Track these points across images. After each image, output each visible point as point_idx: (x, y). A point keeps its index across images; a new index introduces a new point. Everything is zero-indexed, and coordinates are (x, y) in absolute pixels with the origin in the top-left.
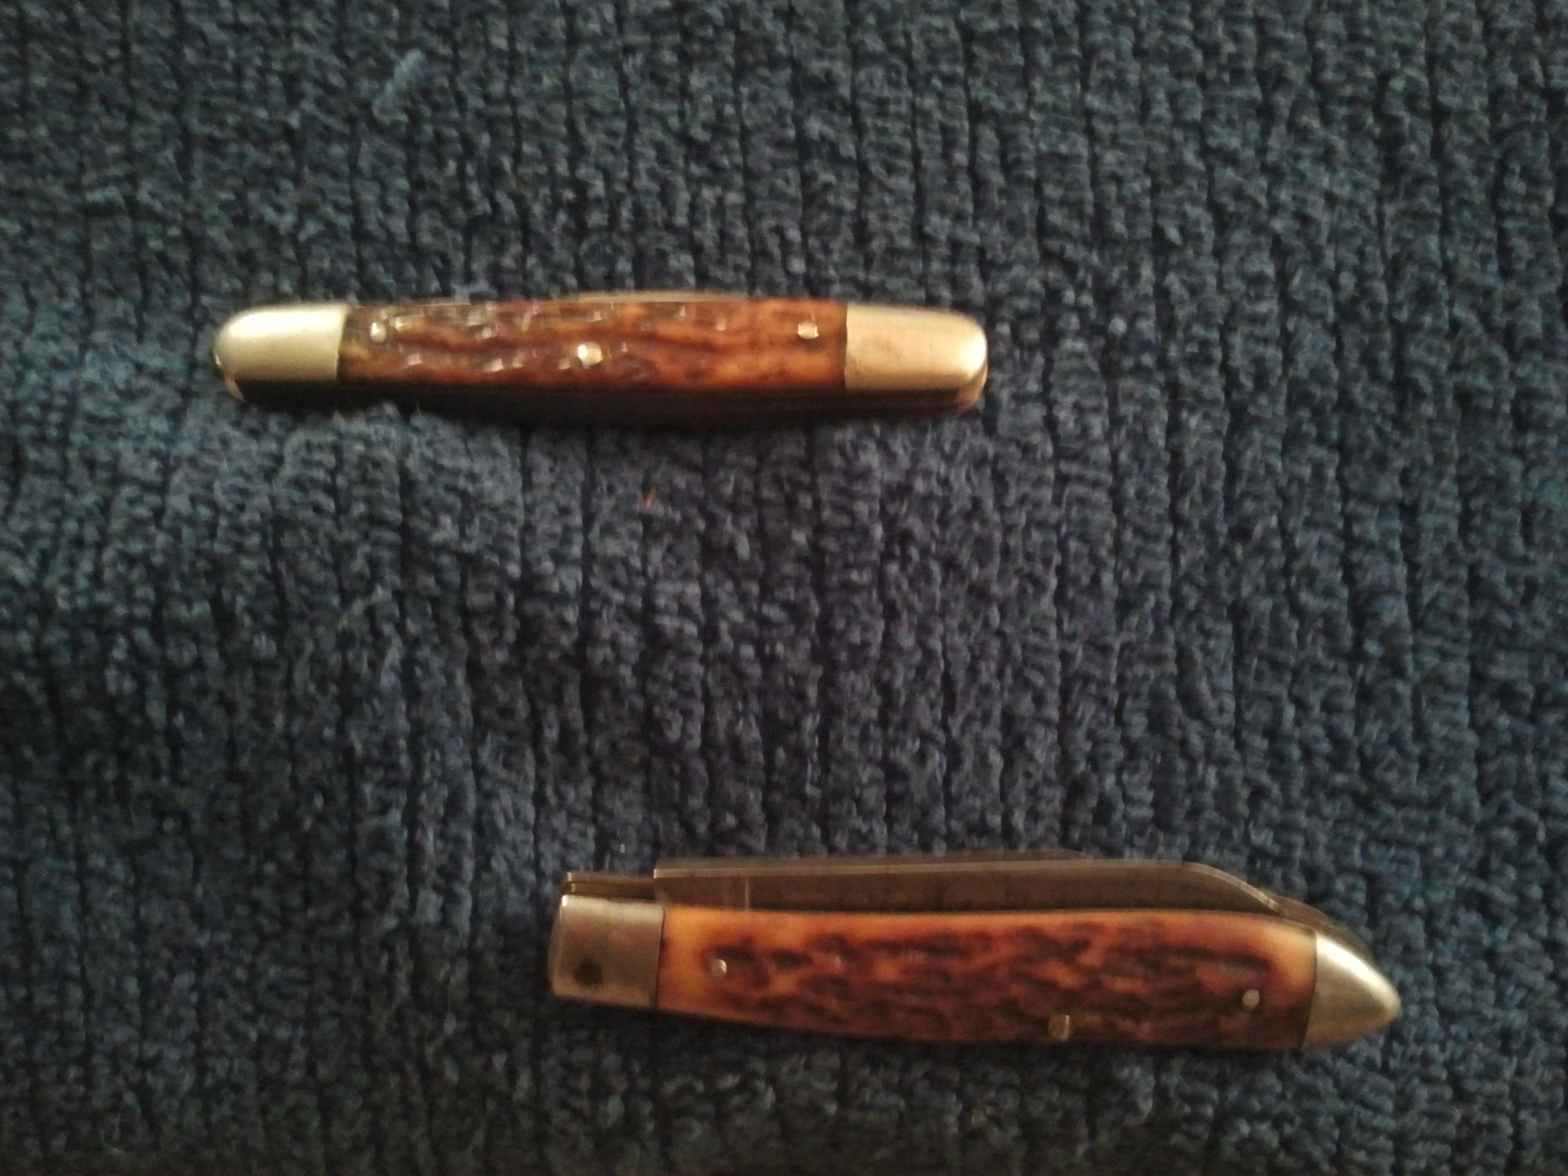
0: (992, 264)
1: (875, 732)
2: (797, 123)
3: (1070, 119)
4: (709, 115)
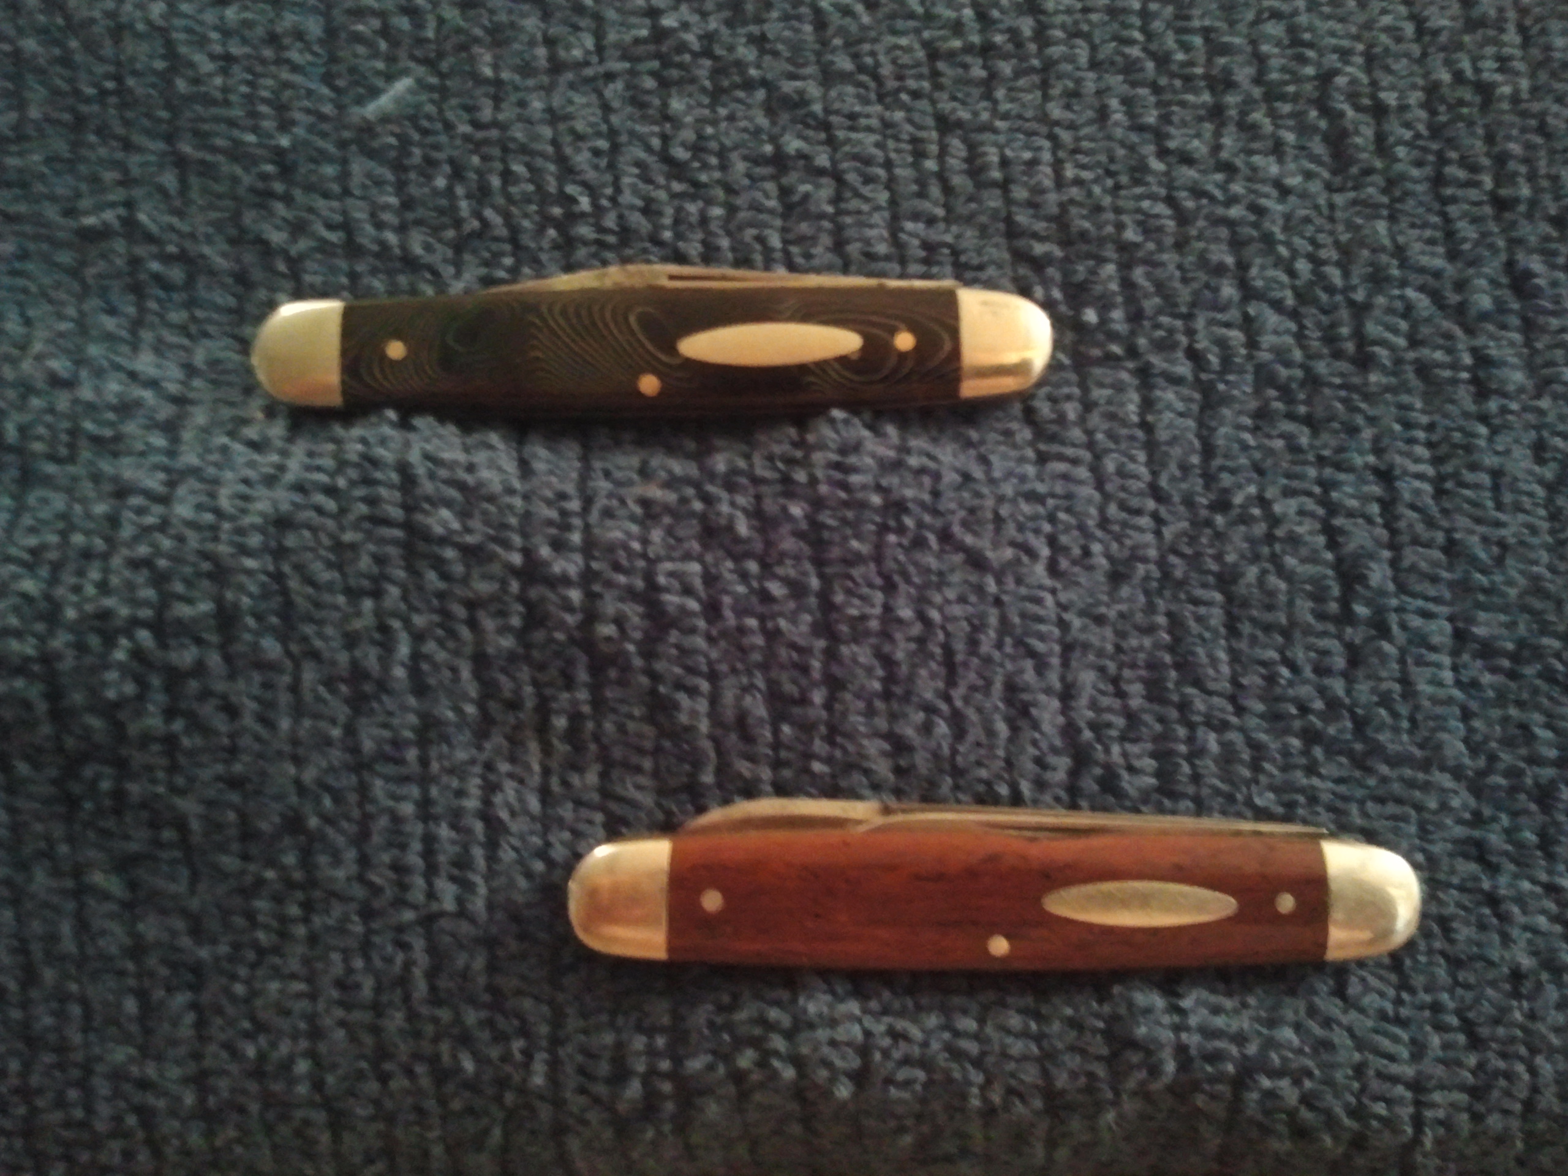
2: (773, 139)
3: (1033, 126)
4: (688, 135)
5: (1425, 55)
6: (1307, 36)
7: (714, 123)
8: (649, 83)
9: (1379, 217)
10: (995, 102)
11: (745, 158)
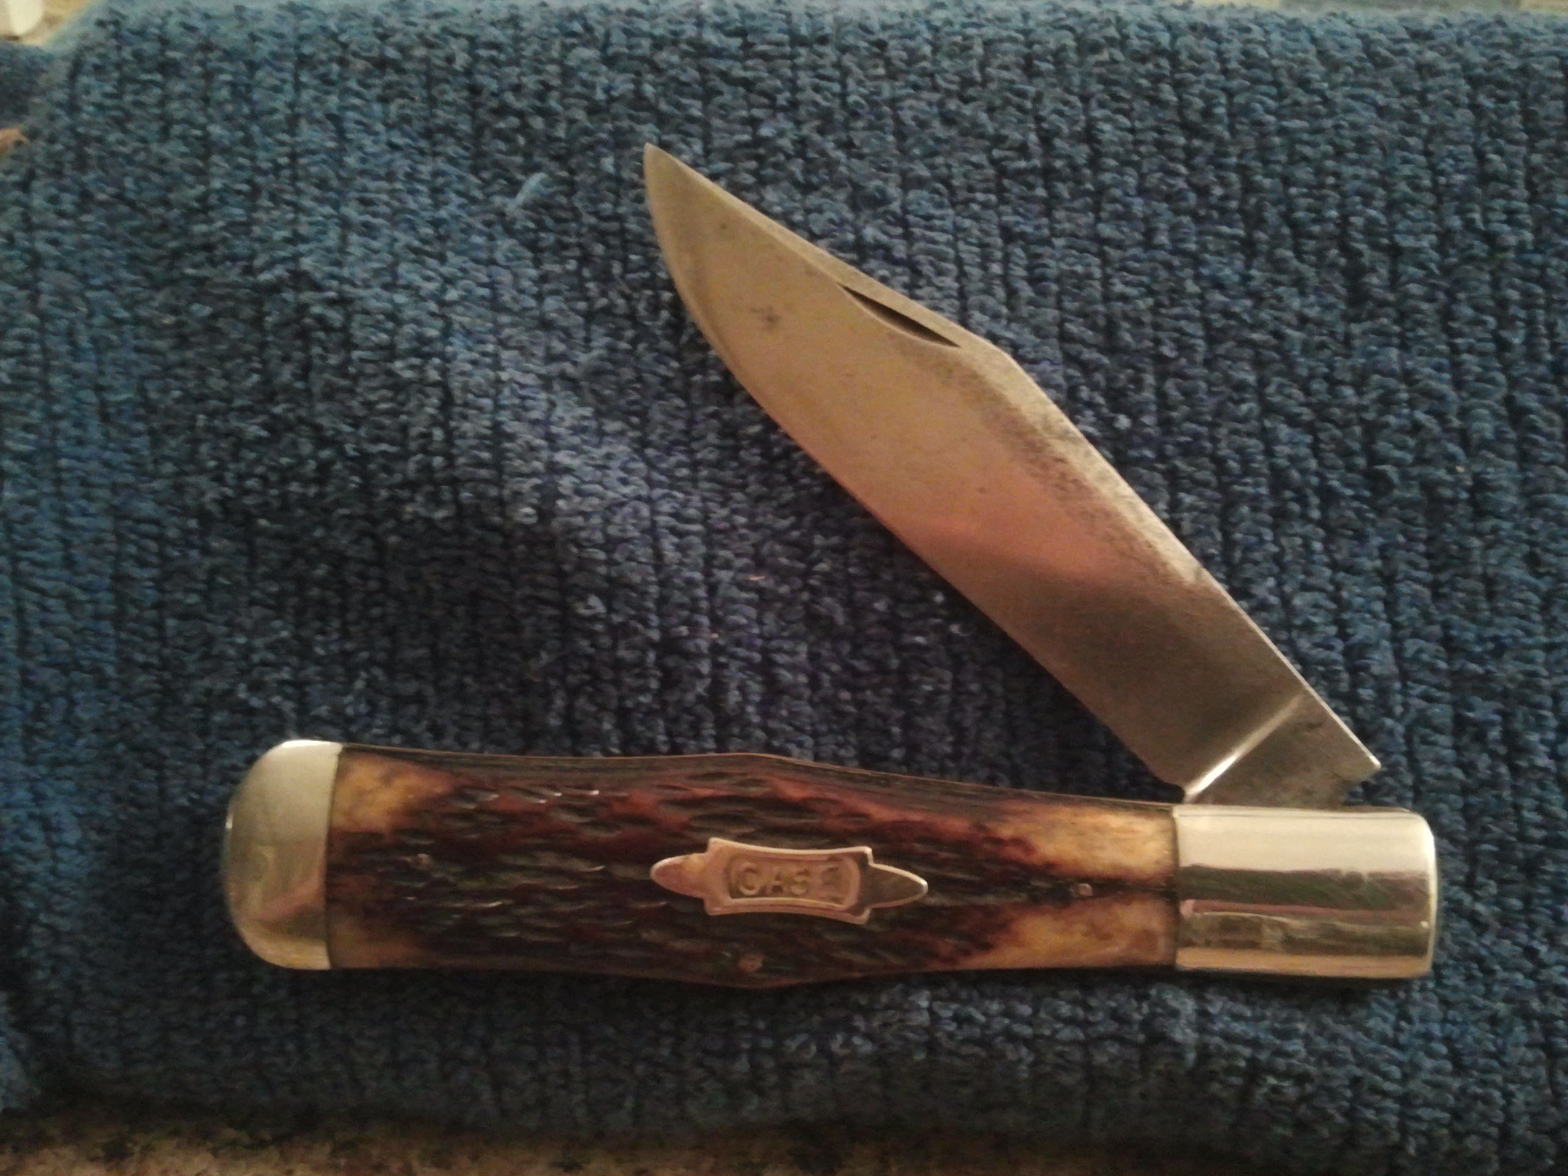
2: (856, 230)
3: (1086, 243)
9: (1388, 345)
10: (1054, 221)
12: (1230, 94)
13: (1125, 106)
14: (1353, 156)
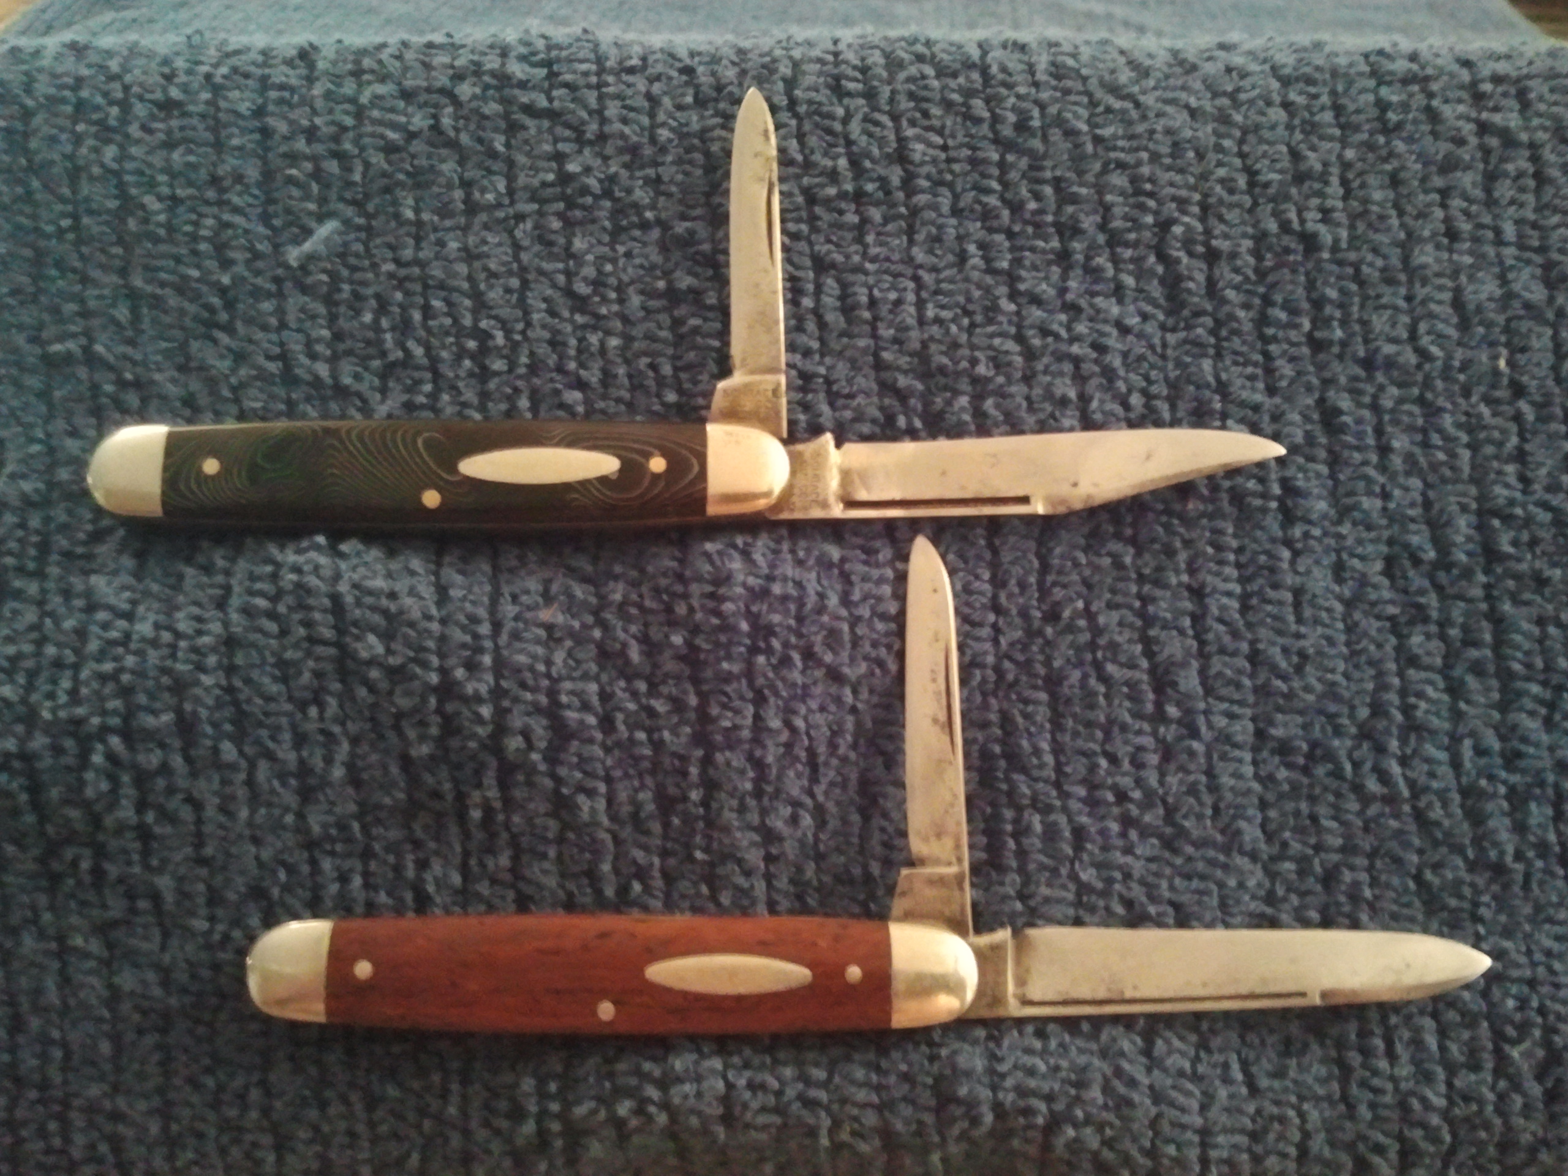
0: (838, 394)
1: (751, 802)
2: (667, 274)
3: (900, 268)
4: (589, 271)
5: (1255, 204)
6: (1148, 187)
7: (614, 261)
8: (556, 224)
9: (1205, 356)
10: (866, 246)
11: (642, 292)
12: (1042, 106)
13: (936, 123)
14: (1167, 161)
